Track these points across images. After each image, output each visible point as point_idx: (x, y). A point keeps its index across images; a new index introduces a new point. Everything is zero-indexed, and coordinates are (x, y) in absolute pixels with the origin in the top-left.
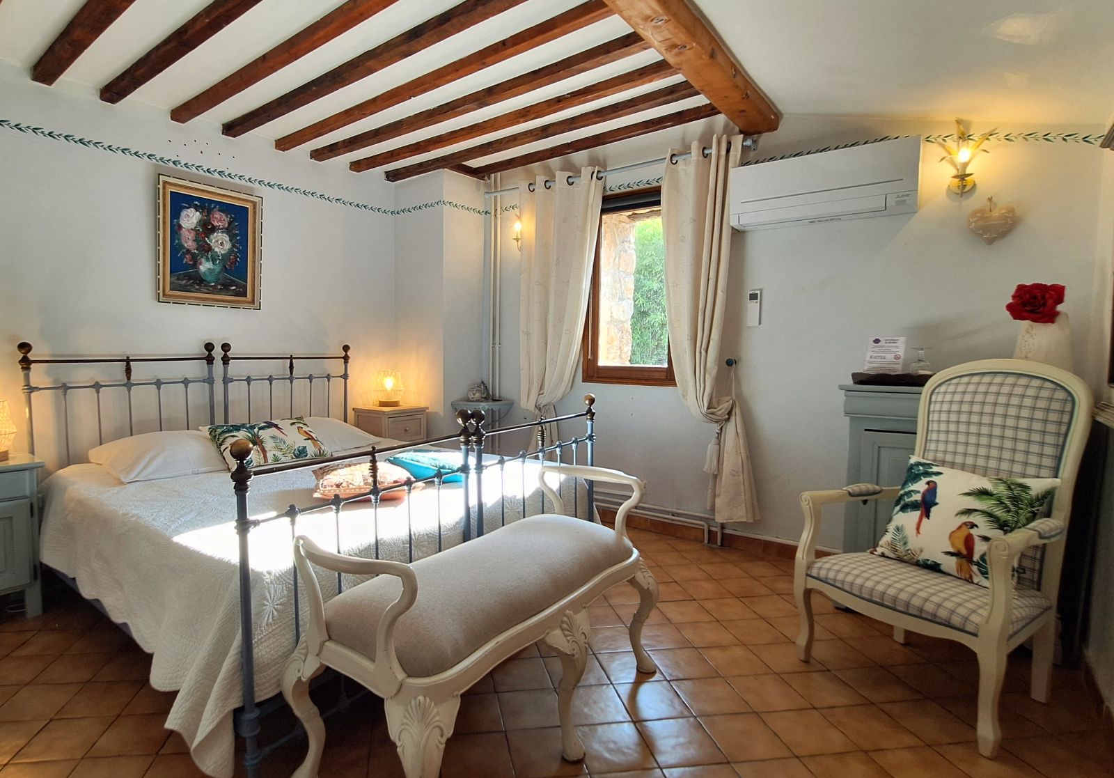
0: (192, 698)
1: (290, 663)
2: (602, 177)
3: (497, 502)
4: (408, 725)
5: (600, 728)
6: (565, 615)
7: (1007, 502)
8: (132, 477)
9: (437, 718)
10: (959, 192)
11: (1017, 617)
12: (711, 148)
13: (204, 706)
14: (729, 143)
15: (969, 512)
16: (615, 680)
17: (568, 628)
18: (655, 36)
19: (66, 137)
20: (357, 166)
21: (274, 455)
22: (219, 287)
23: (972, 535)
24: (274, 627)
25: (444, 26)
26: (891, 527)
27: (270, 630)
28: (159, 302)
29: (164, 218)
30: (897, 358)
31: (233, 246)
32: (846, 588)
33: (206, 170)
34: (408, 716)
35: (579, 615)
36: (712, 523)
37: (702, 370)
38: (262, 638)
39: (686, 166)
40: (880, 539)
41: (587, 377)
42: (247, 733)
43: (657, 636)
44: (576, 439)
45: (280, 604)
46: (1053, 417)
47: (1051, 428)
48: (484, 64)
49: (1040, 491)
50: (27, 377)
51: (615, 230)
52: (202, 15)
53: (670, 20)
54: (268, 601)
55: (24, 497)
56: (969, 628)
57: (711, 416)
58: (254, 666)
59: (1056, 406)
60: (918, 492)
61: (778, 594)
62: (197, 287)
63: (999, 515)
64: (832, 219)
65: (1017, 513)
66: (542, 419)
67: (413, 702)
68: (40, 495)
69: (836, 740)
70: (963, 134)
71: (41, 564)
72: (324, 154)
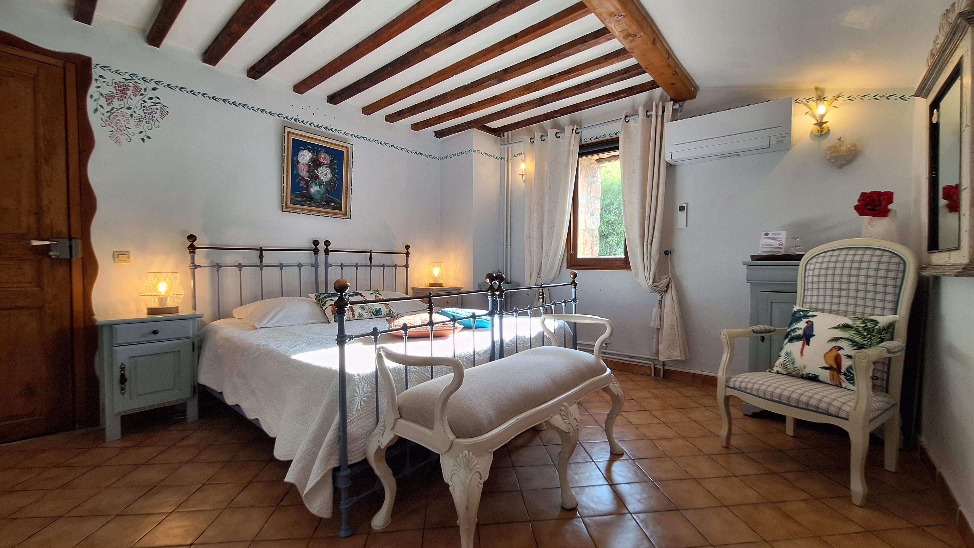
0: (304, 461)
1: (372, 438)
2: (579, 132)
3: (513, 339)
4: (457, 471)
5: (587, 489)
6: (563, 406)
7: (863, 331)
8: (262, 324)
9: (478, 466)
10: (819, 134)
11: (875, 408)
12: (652, 111)
13: (312, 467)
14: (664, 108)
15: (837, 339)
16: (596, 459)
17: (565, 415)
18: (617, 27)
19: (224, 100)
20: (416, 127)
21: (359, 313)
22: (323, 203)
23: (840, 354)
24: (361, 413)
25: (477, 23)
26: (783, 353)
27: (359, 414)
28: (283, 211)
29: (288, 155)
30: (781, 245)
31: (333, 176)
32: (755, 393)
33: (316, 125)
34: (457, 464)
35: (572, 407)
36: (656, 363)
37: (648, 257)
38: (353, 419)
39: (635, 123)
40: (775, 362)
41: (570, 266)
42: (342, 485)
43: (623, 432)
44: (565, 300)
45: (366, 397)
46: (891, 274)
47: (890, 282)
48: (502, 50)
49: (885, 324)
50: (193, 258)
51: (587, 169)
52: (317, 15)
53: (627, 15)
54: (358, 394)
55: (189, 338)
56: (842, 414)
57: (655, 288)
58: (348, 438)
59: (893, 267)
60: (801, 329)
61: (704, 407)
62: (309, 203)
63: (858, 341)
64: (735, 154)
65: (870, 339)
66: (542, 285)
67: (461, 455)
68: (199, 338)
69: (751, 495)
70: (820, 97)
71: (199, 385)
72: (394, 117)
